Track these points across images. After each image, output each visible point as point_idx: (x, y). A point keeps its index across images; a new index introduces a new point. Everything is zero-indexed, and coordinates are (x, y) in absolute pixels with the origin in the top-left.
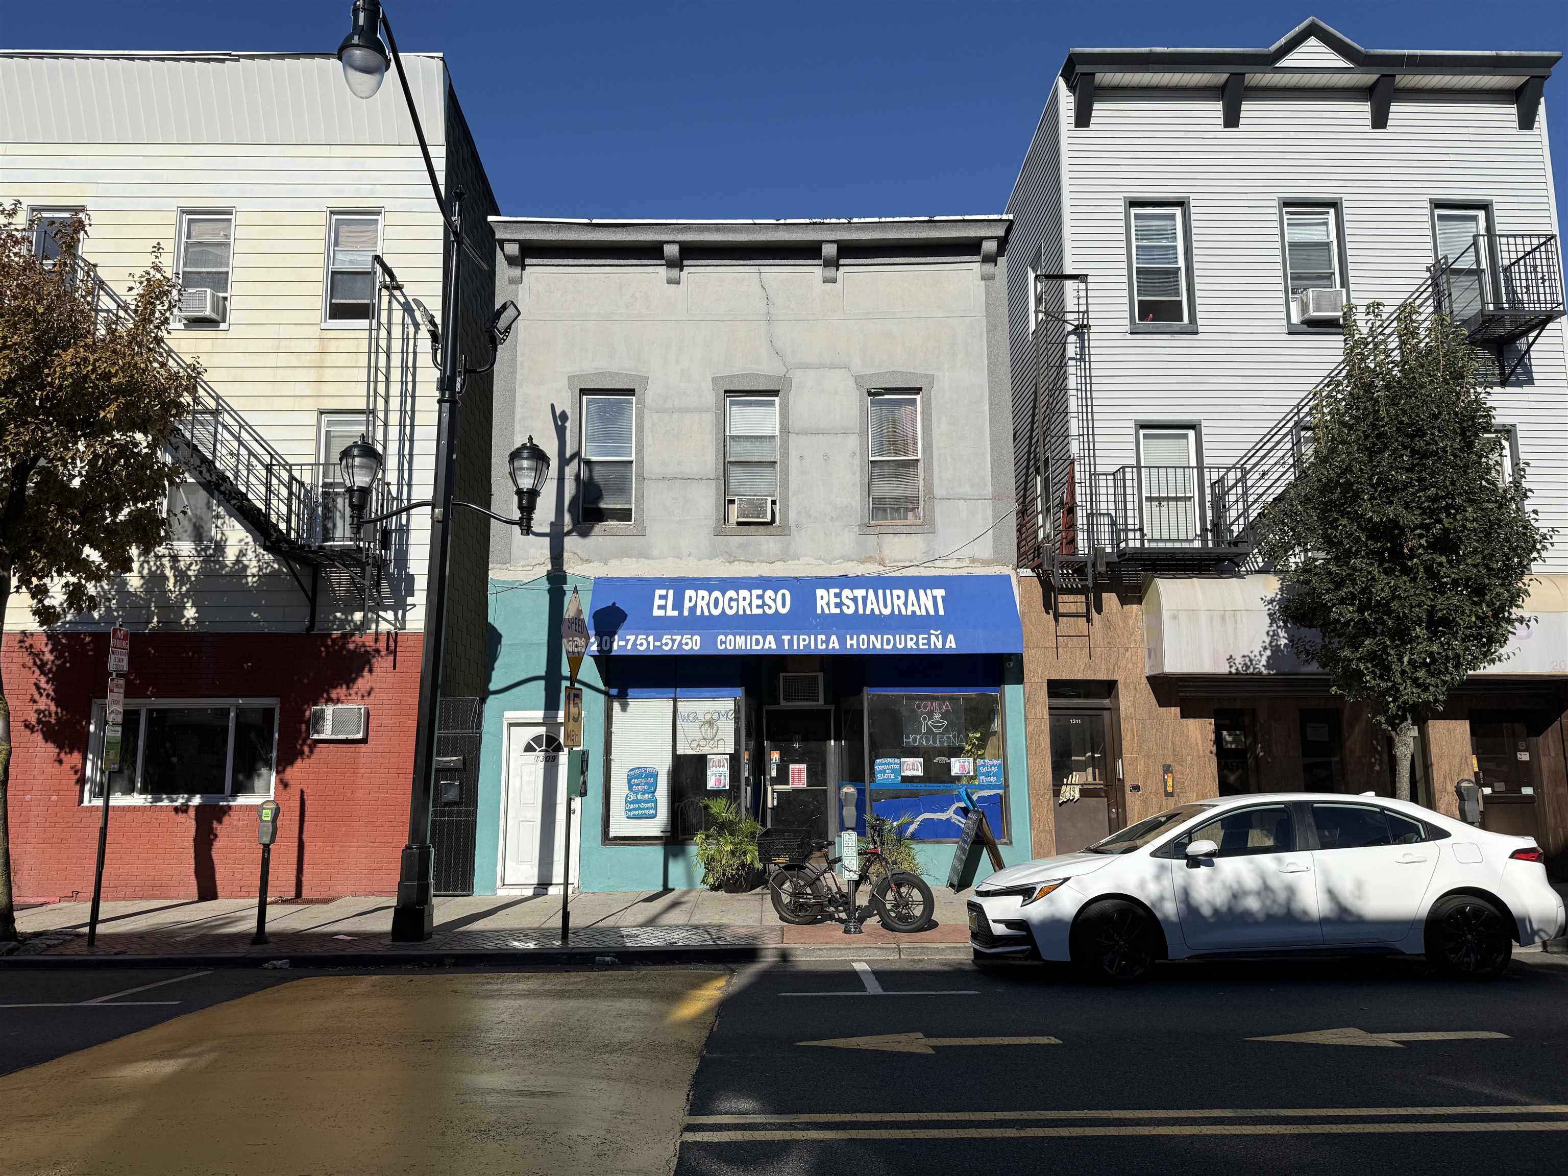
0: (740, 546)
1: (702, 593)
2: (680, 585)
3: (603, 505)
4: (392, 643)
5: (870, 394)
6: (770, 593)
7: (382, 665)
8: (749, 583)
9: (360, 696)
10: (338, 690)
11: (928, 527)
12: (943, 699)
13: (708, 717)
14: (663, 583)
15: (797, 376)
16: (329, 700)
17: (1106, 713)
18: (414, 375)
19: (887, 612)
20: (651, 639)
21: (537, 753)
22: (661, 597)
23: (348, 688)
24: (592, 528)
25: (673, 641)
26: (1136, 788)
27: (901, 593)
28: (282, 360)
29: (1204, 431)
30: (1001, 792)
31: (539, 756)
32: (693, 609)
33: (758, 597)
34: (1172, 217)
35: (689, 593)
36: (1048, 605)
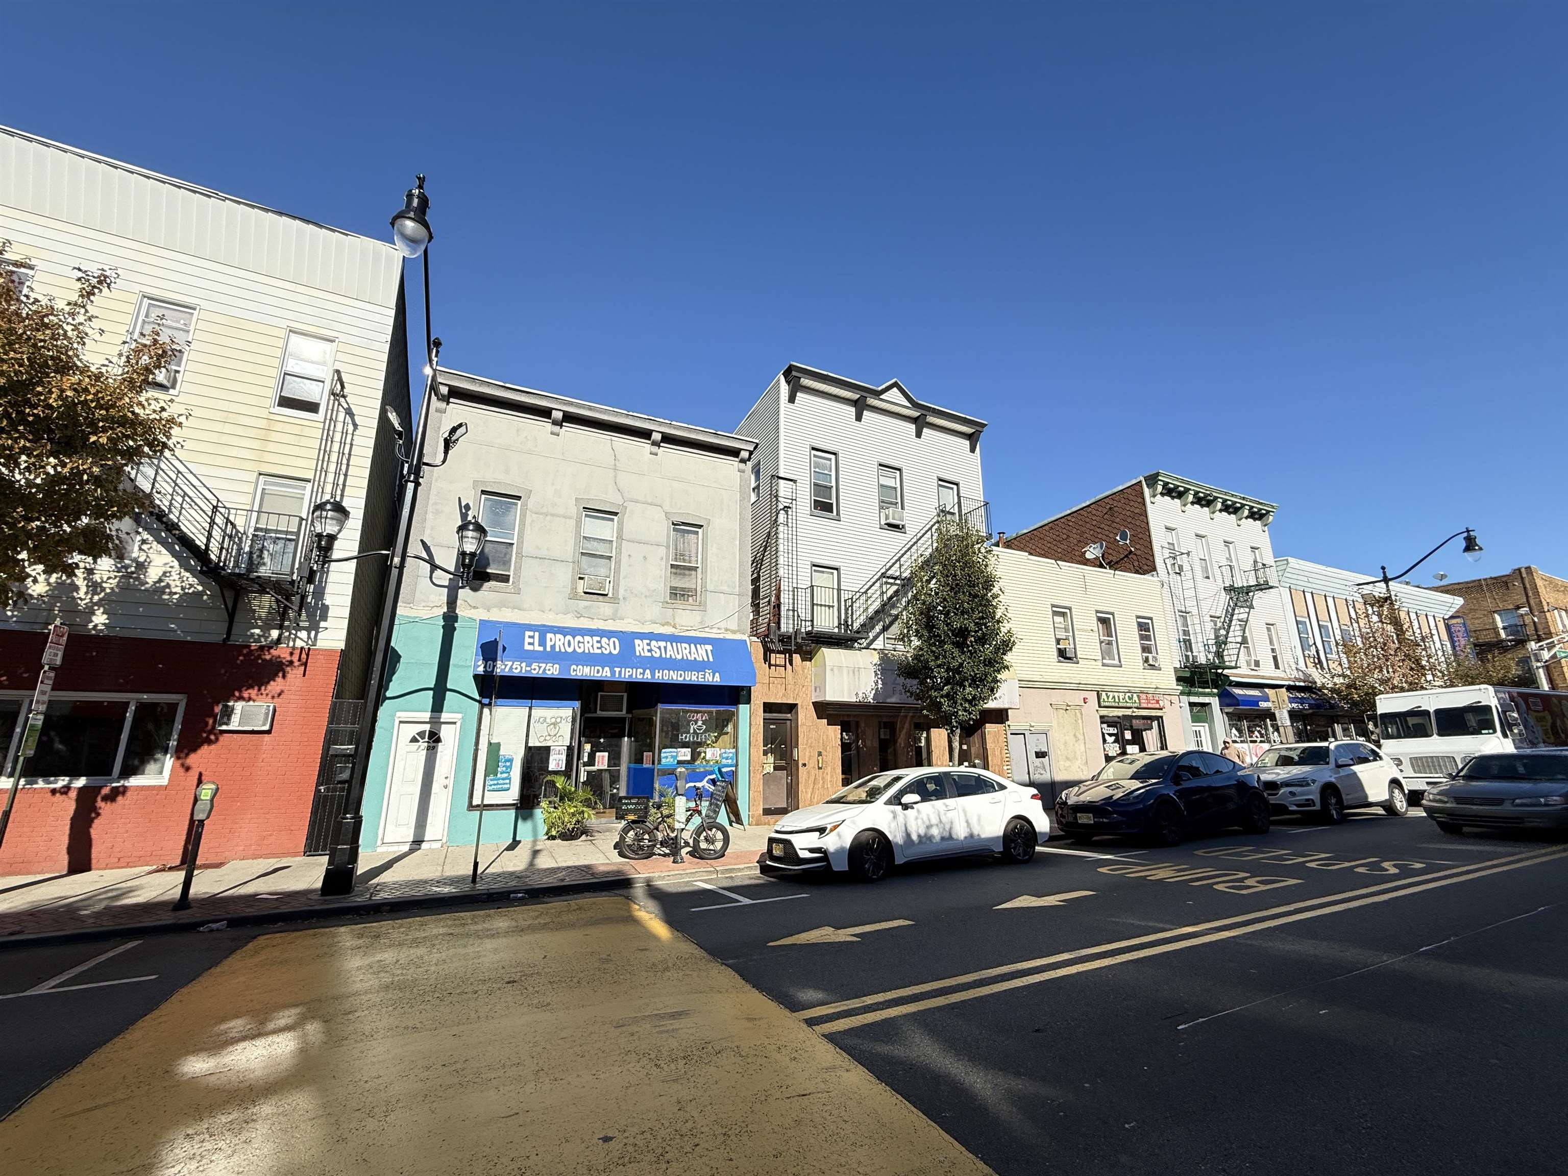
0: (586, 608)
1: (559, 636)
2: (543, 630)
3: (489, 571)
4: (304, 656)
5: (673, 524)
6: (604, 640)
7: (295, 674)
8: (592, 633)
9: (270, 696)
10: (250, 691)
11: (702, 607)
12: (704, 712)
13: (553, 720)
14: (530, 627)
15: (630, 506)
16: (241, 698)
17: (788, 722)
18: (348, 460)
19: (679, 657)
20: (524, 665)
21: (420, 743)
22: (530, 637)
23: (259, 690)
24: (481, 586)
25: (540, 667)
26: (804, 765)
27: (687, 646)
28: (228, 429)
29: (842, 572)
30: (734, 769)
31: (423, 745)
32: (553, 647)
33: (598, 642)
34: (830, 460)
35: (549, 636)
36: (766, 659)
